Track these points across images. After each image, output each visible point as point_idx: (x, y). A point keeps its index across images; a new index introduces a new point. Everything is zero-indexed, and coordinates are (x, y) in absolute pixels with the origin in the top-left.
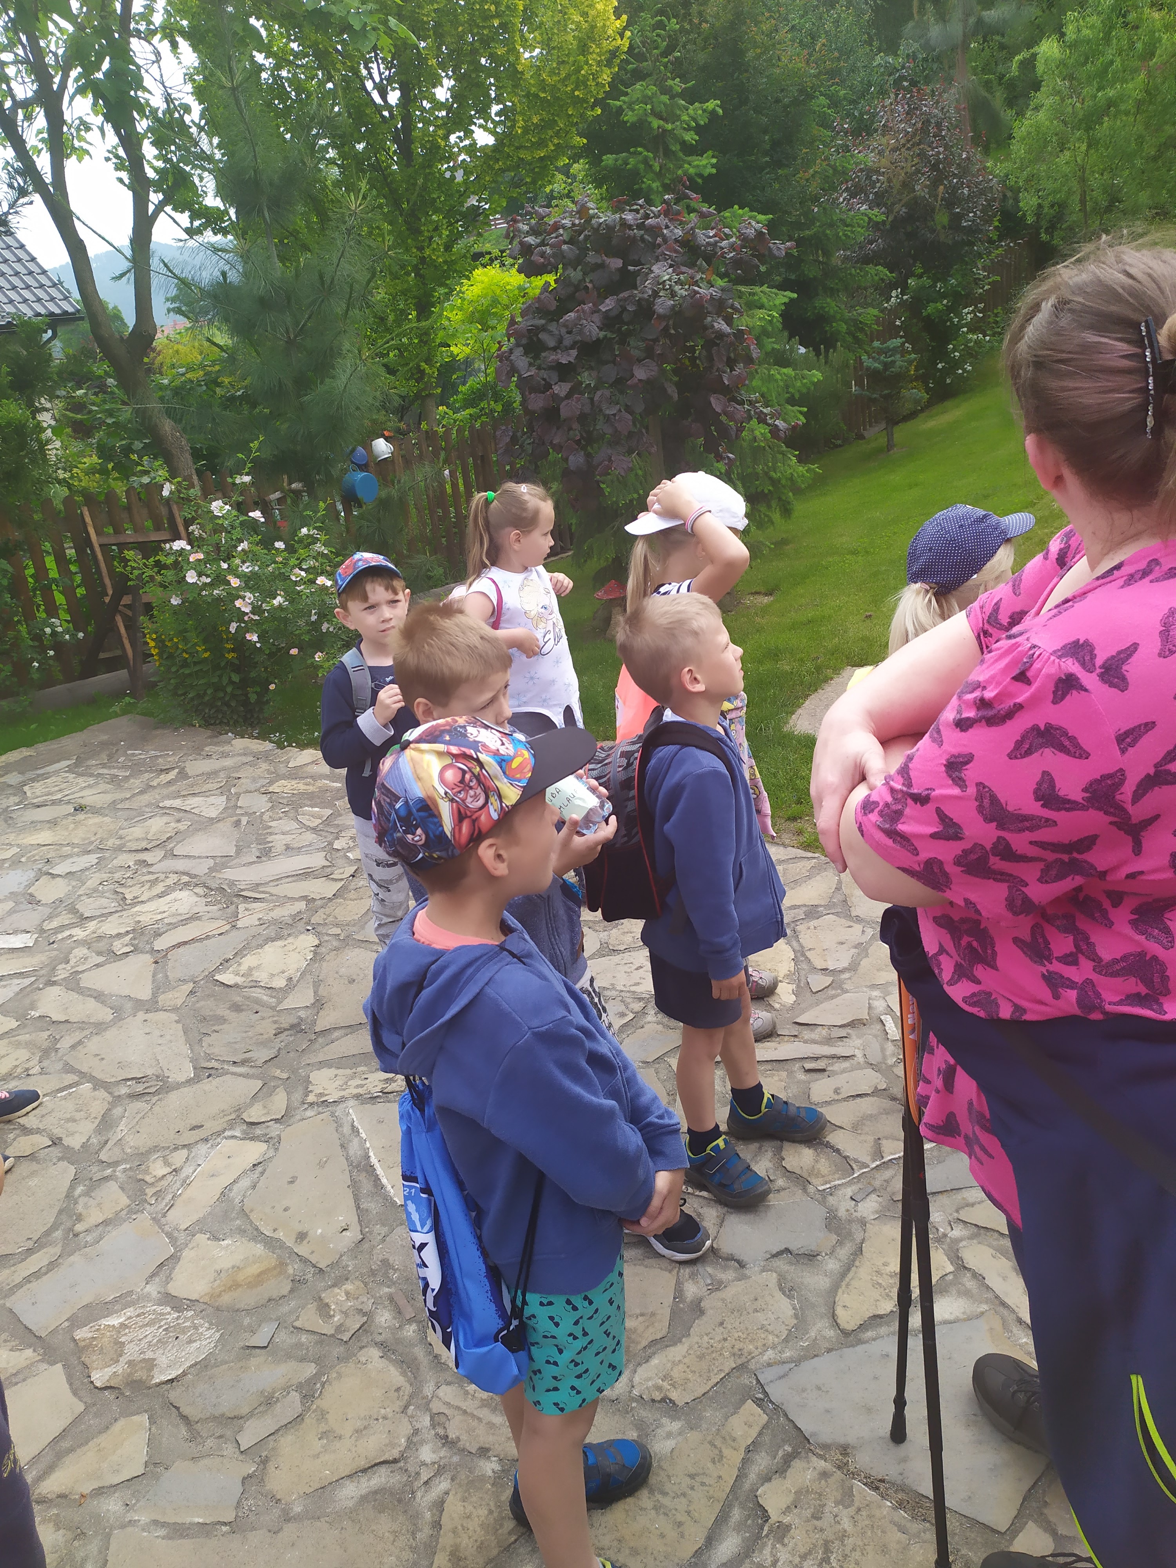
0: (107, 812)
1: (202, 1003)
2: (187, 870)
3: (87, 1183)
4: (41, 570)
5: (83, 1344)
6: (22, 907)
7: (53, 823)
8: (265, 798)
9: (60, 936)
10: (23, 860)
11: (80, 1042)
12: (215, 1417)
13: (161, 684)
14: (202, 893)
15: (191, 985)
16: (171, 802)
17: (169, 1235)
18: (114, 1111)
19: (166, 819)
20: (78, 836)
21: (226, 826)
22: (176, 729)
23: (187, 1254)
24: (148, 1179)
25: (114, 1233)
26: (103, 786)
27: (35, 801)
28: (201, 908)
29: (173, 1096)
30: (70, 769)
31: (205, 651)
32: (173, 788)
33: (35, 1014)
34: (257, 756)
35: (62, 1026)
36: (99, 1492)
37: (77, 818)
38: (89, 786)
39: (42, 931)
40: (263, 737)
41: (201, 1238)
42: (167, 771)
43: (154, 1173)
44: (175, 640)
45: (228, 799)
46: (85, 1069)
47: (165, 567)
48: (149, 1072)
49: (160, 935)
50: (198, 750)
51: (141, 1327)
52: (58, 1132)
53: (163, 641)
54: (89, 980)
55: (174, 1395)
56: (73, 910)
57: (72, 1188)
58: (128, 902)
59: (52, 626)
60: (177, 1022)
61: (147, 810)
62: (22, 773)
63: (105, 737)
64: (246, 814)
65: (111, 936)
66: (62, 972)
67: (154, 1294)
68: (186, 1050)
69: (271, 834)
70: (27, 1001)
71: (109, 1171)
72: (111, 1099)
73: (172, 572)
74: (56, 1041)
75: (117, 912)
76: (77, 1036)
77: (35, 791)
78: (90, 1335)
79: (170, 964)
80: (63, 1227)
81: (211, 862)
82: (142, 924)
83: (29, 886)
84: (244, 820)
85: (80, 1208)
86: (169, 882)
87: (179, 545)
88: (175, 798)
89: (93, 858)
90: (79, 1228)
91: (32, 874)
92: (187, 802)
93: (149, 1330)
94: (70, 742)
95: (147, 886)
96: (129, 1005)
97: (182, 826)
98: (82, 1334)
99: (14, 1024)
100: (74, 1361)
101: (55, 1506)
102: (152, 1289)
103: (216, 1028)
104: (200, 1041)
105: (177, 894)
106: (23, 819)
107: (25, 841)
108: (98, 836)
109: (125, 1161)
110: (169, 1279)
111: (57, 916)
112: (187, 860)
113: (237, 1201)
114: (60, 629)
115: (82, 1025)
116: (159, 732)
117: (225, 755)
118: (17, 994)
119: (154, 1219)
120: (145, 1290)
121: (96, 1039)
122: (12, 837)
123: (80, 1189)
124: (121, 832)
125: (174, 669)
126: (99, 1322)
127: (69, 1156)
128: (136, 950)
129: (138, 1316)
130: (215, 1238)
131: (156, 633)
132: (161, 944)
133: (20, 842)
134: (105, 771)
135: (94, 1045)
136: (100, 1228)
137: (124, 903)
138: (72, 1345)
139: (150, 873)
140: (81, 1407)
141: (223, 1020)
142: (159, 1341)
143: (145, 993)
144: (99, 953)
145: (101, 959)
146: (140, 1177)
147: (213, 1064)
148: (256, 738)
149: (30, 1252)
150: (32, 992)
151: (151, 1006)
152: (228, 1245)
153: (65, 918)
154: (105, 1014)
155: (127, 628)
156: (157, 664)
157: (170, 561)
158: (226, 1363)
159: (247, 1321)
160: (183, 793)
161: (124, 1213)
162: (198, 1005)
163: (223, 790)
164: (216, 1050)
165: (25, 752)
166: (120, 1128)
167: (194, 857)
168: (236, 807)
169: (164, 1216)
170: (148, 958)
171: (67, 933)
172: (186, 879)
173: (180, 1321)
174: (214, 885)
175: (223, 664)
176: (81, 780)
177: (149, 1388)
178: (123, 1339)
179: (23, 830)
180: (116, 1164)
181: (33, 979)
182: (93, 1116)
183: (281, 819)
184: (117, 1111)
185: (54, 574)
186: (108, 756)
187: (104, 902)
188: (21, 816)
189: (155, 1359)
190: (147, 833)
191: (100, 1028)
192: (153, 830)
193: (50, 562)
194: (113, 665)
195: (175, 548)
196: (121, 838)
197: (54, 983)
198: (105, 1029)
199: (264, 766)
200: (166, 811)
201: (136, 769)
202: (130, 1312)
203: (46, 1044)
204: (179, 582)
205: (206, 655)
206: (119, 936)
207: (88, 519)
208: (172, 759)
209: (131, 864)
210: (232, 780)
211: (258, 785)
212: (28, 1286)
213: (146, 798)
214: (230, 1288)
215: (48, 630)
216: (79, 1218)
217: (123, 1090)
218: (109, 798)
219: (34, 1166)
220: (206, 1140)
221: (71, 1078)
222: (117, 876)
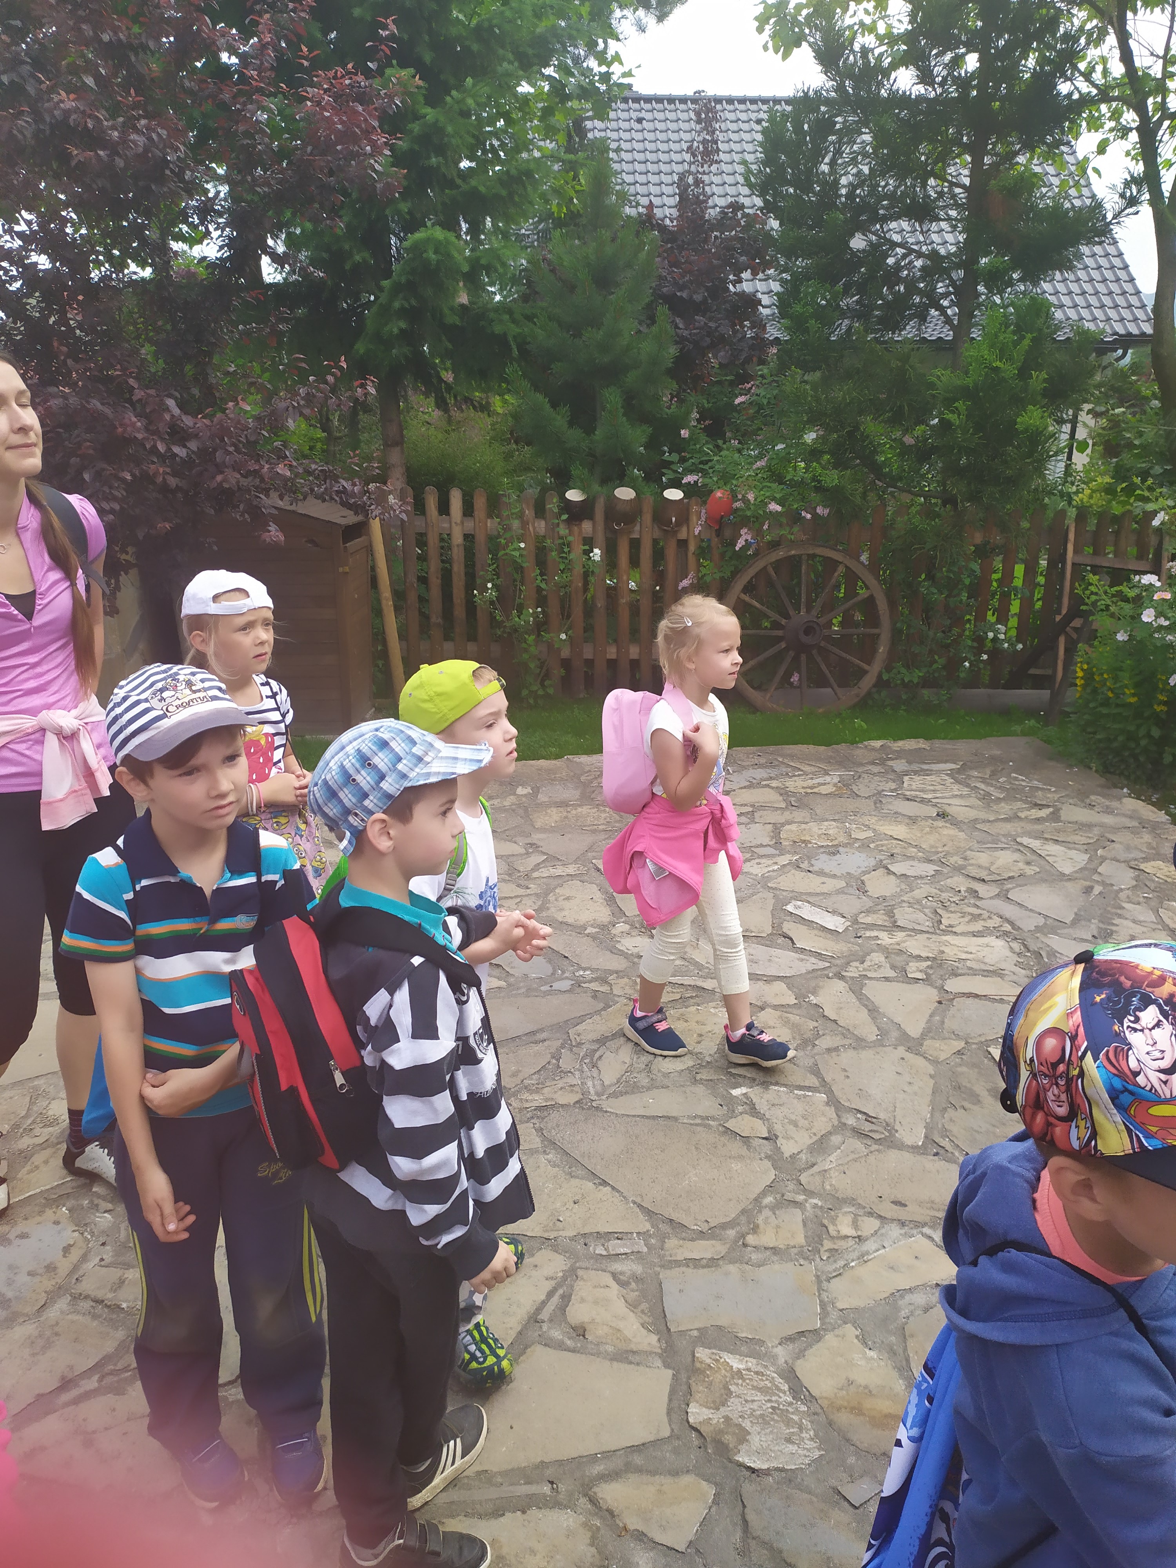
0: (965, 827)
1: (964, 1069)
2: (1012, 919)
3: (778, 1196)
4: (1008, 575)
5: (698, 1365)
6: (851, 891)
7: (913, 820)
8: (1131, 873)
9: (868, 934)
10: (872, 846)
11: (836, 1049)
12: (772, 1548)
13: (1073, 717)
14: (1017, 950)
15: (962, 1044)
16: (1031, 840)
17: (823, 1305)
18: (833, 1138)
19: (1017, 856)
20: (929, 841)
21: (1074, 888)
22: (1070, 766)
23: (829, 1337)
24: (831, 1228)
25: (777, 1267)
26: (974, 801)
27: (908, 793)
28: (1009, 966)
29: (893, 1155)
30: (952, 774)
31: (1134, 695)
32: (1039, 827)
33: (813, 999)
34: (1144, 824)
35: (830, 1024)
36: (640, 1536)
37: (936, 823)
38: (961, 796)
39: (855, 921)
40: (1159, 805)
41: (850, 1331)
42: (1041, 807)
43: (840, 1228)
44: (1105, 676)
45: (1090, 859)
46: (828, 1079)
47: (1126, 600)
48: (882, 1116)
49: (956, 975)
50: (1082, 797)
51: (755, 1388)
52: (778, 1128)
53: (1093, 674)
54: (873, 990)
55: (749, 1488)
56: (890, 914)
57: (764, 1193)
58: (942, 927)
59: (997, 632)
60: (931, 1076)
61: (1003, 840)
62: (909, 762)
63: (997, 752)
64: (1103, 883)
65: (911, 956)
66: (852, 972)
67: (781, 1361)
68: (926, 1112)
69: (1120, 916)
70: (813, 984)
71: (801, 1198)
72: (836, 1123)
73: (1131, 606)
74: (818, 1036)
75: (928, 932)
76: (837, 1041)
77: (913, 783)
78: (708, 1361)
79: (953, 1011)
80: (738, 1228)
81: (1041, 921)
82: (944, 956)
83: (865, 873)
84: (1097, 889)
85: (760, 1220)
86: (990, 924)
87: (1149, 579)
88: (1036, 838)
89: (930, 869)
90: (751, 1239)
91: (872, 862)
92: (1047, 847)
93: (759, 1396)
94: (964, 747)
95: (967, 919)
96: (895, 1034)
97: (1029, 871)
98: (702, 1354)
99: (792, 1001)
100: (683, 1376)
101: (601, 1518)
102: (782, 1353)
103: (967, 1105)
104: (945, 1109)
105: (991, 940)
106: (890, 807)
107: (881, 828)
108: (946, 848)
109: (818, 1195)
110: (800, 1354)
111: (875, 912)
112: (1017, 908)
113: (903, 1313)
114: (1002, 636)
115: (846, 1032)
116: (1052, 763)
117: (1108, 811)
118: (809, 972)
119: (817, 1277)
120: (775, 1350)
121: (851, 1053)
122: (874, 820)
123: (769, 1200)
124: (968, 852)
125: (1091, 705)
126: (722, 1354)
127: (776, 1158)
128: (927, 980)
129: (757, 1373)
130: (863, 1340)
131: (1088, 664)
132: (954, 985)
133: (877, 828)
134: (983, 786)
135: (847, 1057)
136: (768, 1253)
137: (938, 927)
138: (689, 1359)
139: (978, 907)
140: (666, 1433)
141: (976, 1099)
142: (762, 1416)
143: (914, 1030)
144: (893, 967)
145: (892, 974)
146: (825, 1222)
147: (945, 1143)
148: (1153, 804)
149: (702, 1235)
150: (821, 976)
151: (914, 1045)
152: (872, 1358)
153: (879, 918)
154: (870, 1033)
155: (1067, 650)
156: (1078, 695)
157: (1131, 594)
158: (810, 1493)
159: (851, 1460)
160: (1046, 836)
161: (795, 1251)
162: (959, 1069)
163: (1090, 848)
164: (954, 1129)
165: (921, 744)
166: (831, 1158)
167: (1026, 908)
168: (1095, 871)
169: (829, 1280)
170: (933, 994)
171: (874, 933)
172: (1007, 927)
173: (790, 1409)
174: (1033, 946)
175: (1146, 714)
176: (956, 787)
177: (730, 1461)
178: (733, 1388)
179: (885, 817)
180: (810, 1194)
181: (828, 964)
182: (814, 1130)
183: (1139, 904)
184: (836, 1139)
185: (1018, 582)
186: (992, 771)
187: (920, 917)
188: (890, 803)
189: (749, 1433)
190: (992, 863)
191: (860, 1043)
192: (1000, 862)
193: (1019, 570)
194: (1039, 682)
195: (1143, 581)
196: (965, 859)
197: (842, 978)
198: (864, 1048)
199: (1147, 837)
200: (1020, 848)
201: (1012, 794)
202: (752, 1363)
203: (808, 1035)
204: (1133, 617)
205: (1133, 700)
206: (919, 958)
207: (1071, 536)
208: (1052, 796)
209: (963, 889)
210: (1105, 841)
211: (1132, 856)
212: (684, 1269)
213: (1008, 827)
214: (853, 1408)
215: (991, 635)
216: (755, 1230)
217: (851, 1121)
218: (973, 814)
219: (744, 1151)
220: (903, 1224)
221: (813, 1081)
222: (945, 895)
